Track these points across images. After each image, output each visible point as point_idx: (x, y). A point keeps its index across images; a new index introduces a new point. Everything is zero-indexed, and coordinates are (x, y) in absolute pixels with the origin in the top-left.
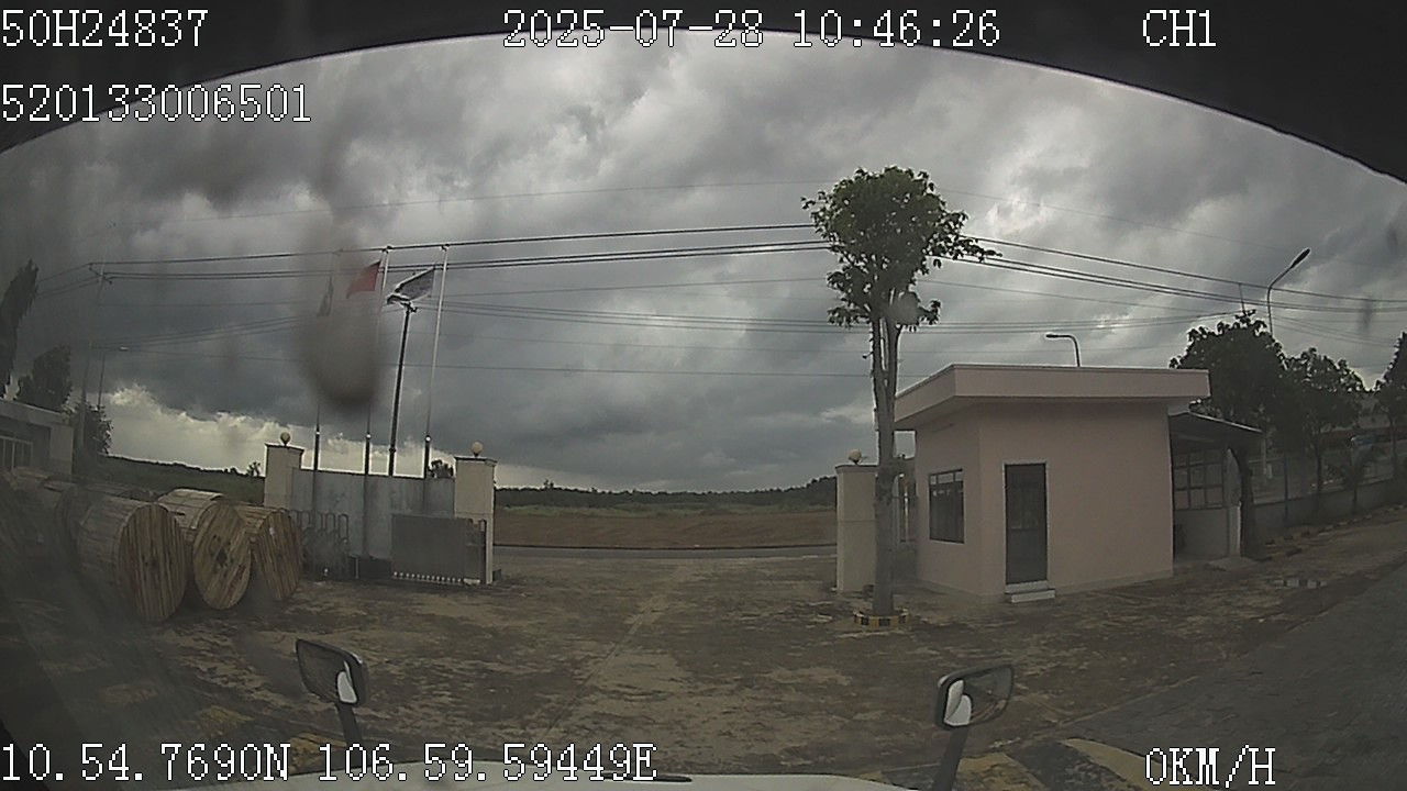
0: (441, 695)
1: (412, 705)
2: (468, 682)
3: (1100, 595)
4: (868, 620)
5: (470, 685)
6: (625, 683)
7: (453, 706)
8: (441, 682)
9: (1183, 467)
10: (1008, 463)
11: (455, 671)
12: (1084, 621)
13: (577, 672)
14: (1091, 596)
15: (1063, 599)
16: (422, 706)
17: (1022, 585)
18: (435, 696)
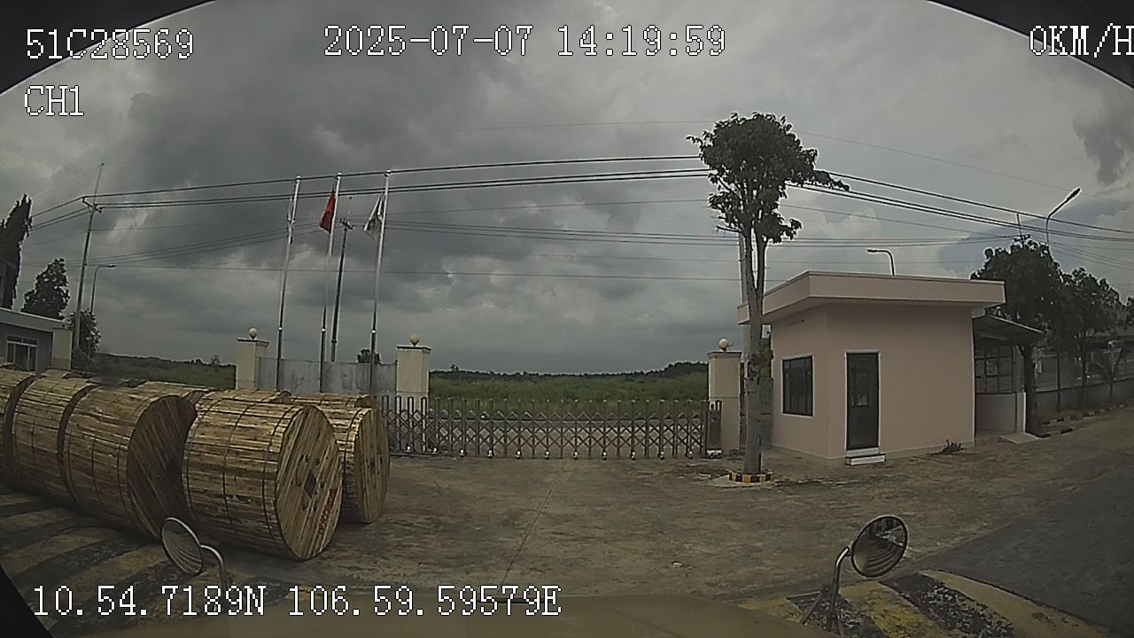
0: (411, 546)
1: (388, 555)
2: (428, 533)
3: (920, 461)
4: (741, 477)
5: (433, 536)
6: (559, 531)
7: (421, 554)
8: (407, 535)
9: (982, 359)
10: (849, 351)
11: (415, 524)
12: (912, 480)
13: (516, 523)
14: (912, 461)
15: (893, 462)
16: (397, 556)
17: (859, 451)
18: (404, 546)
